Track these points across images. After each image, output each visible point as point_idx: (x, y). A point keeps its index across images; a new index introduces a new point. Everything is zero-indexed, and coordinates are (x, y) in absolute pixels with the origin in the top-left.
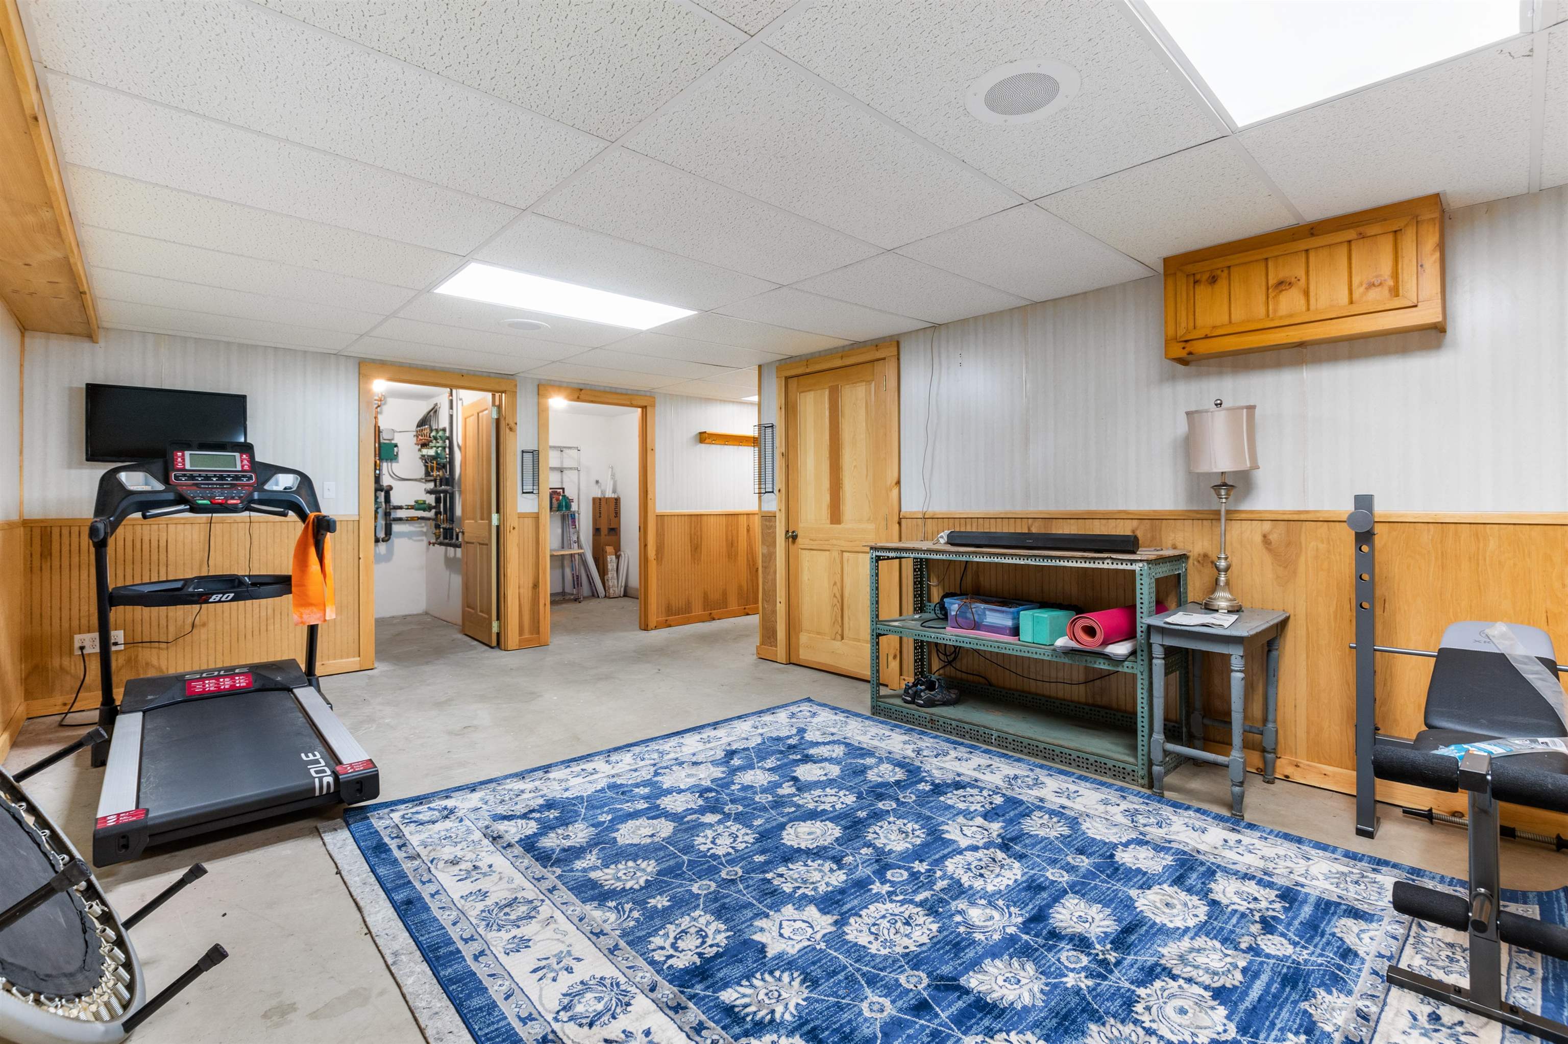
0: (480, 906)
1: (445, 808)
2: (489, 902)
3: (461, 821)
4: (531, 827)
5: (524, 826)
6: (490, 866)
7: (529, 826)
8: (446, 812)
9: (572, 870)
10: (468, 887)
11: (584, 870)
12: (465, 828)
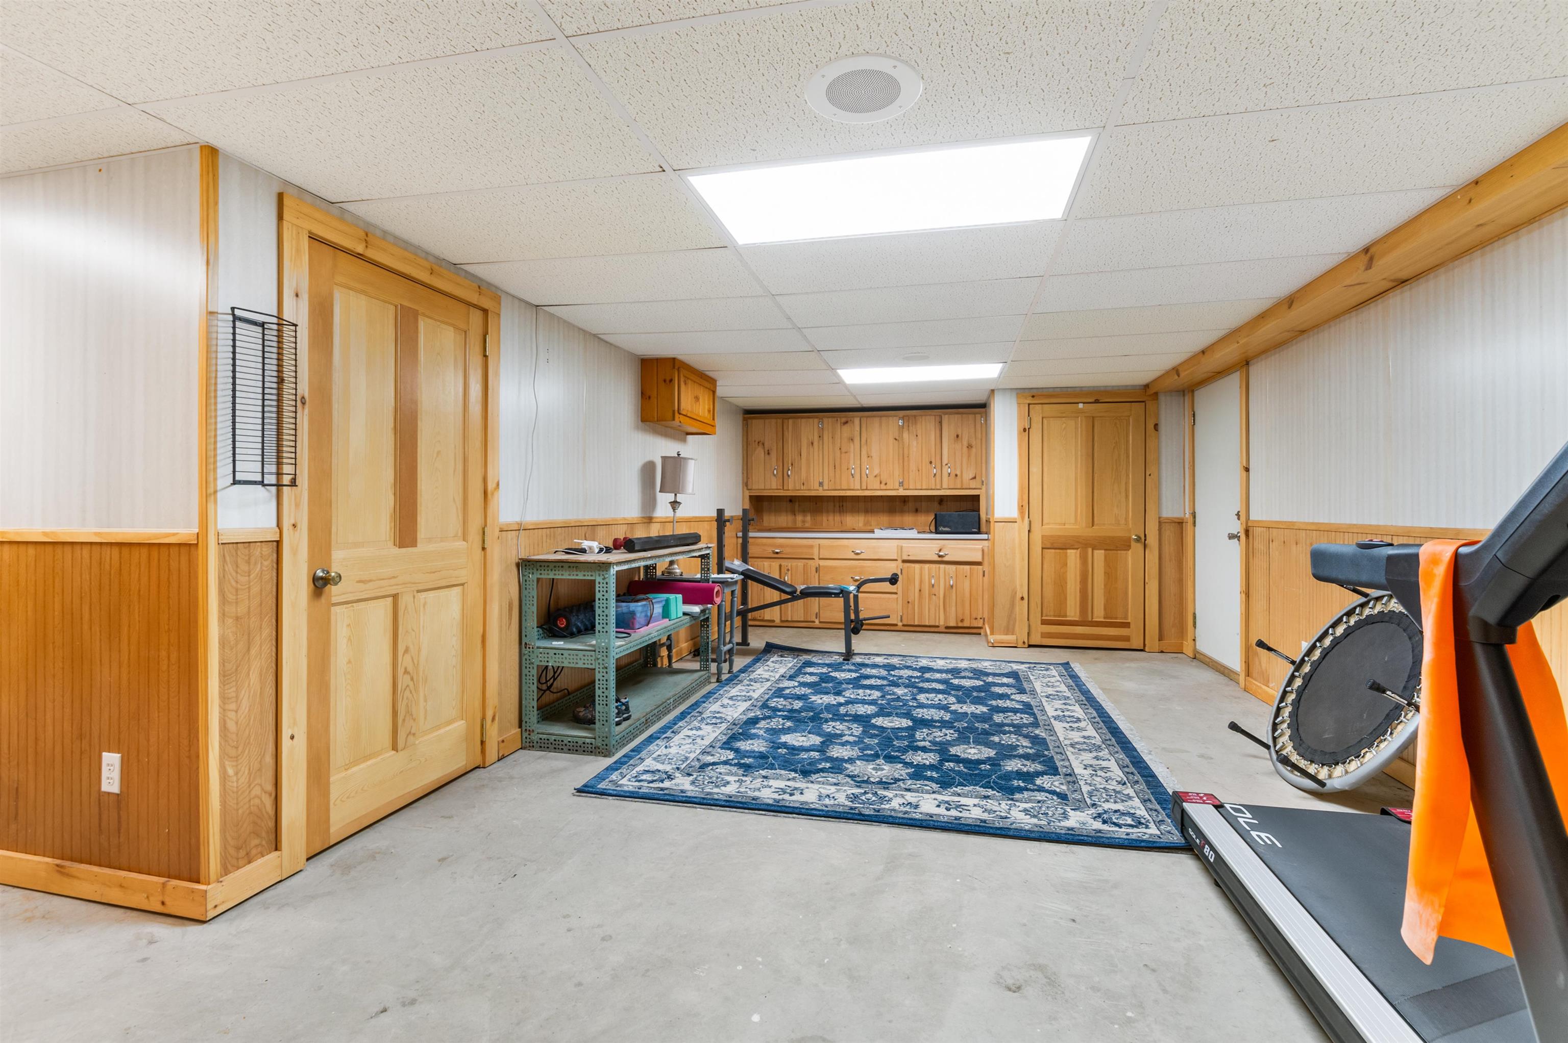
0: (1101, 754)
1: (1104, 822)
2: (1094, 754)
3: (1094, 805)
4: (1044, 781)
5: (1046, 783)
6: (1085, 769)
7: (1042, 782)
8: (1105, 816)
9: (1038, 750)
10: (1104, 764)
11: (1031, 748)
12: (1093, 798)
